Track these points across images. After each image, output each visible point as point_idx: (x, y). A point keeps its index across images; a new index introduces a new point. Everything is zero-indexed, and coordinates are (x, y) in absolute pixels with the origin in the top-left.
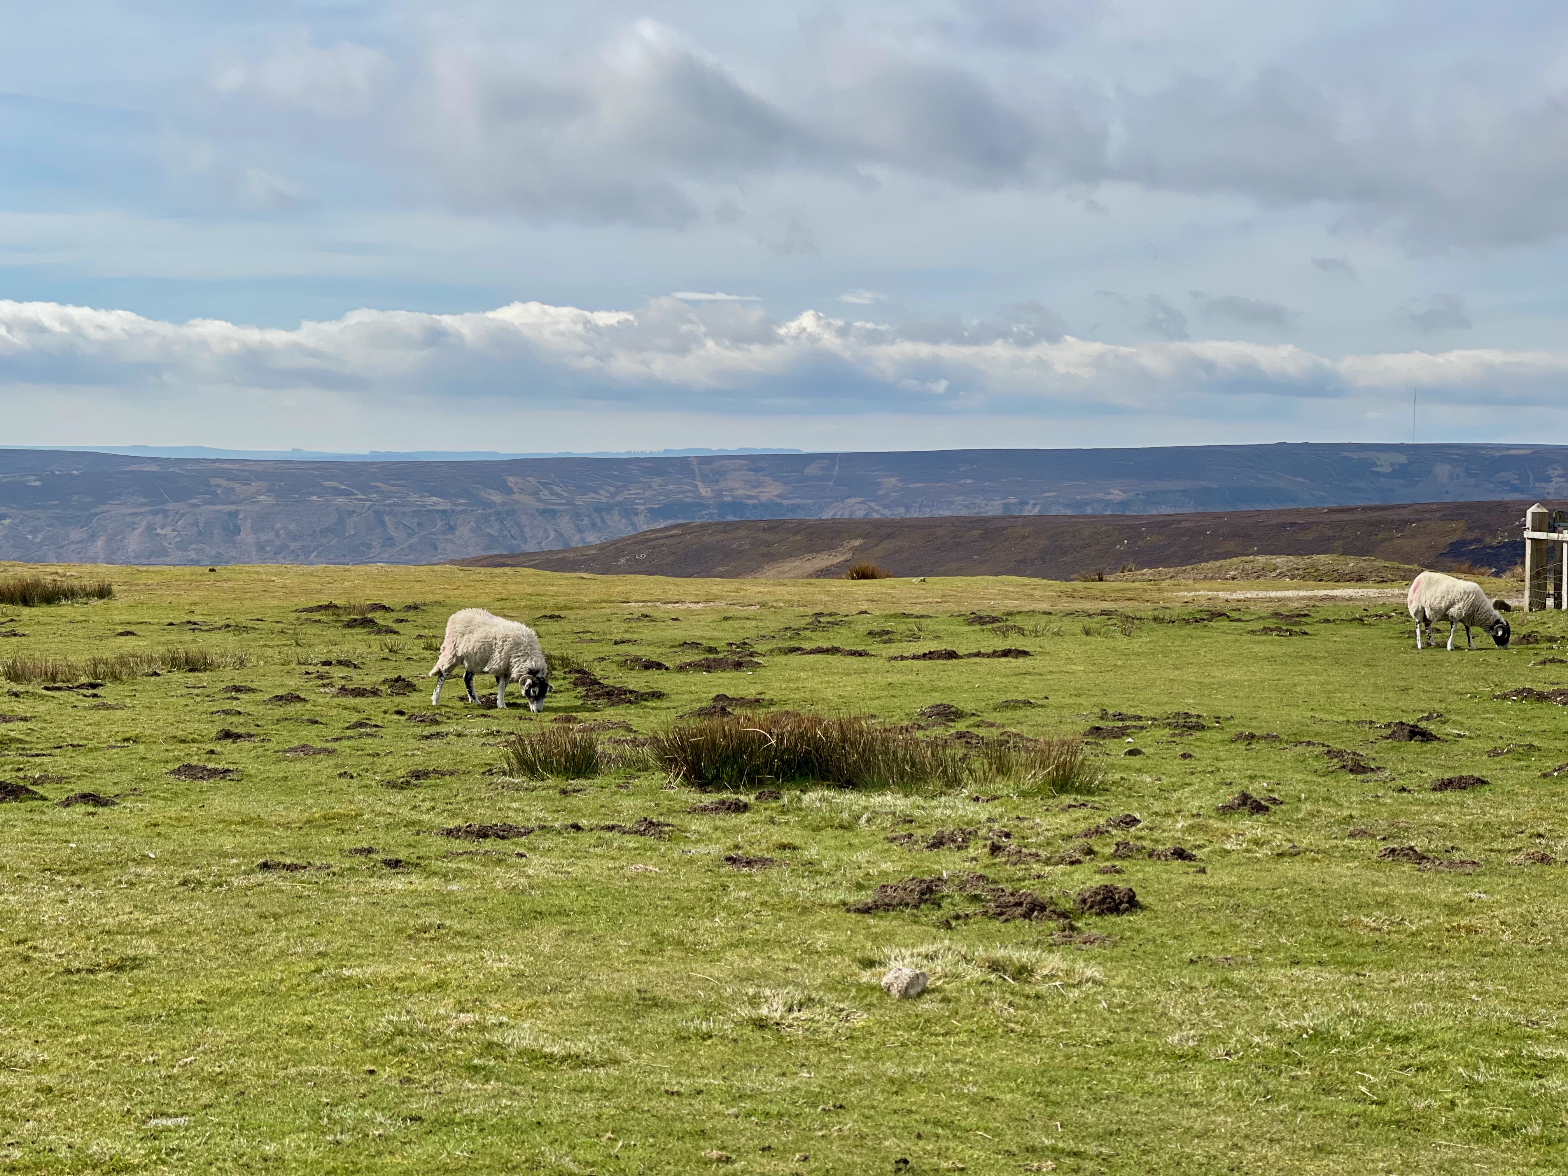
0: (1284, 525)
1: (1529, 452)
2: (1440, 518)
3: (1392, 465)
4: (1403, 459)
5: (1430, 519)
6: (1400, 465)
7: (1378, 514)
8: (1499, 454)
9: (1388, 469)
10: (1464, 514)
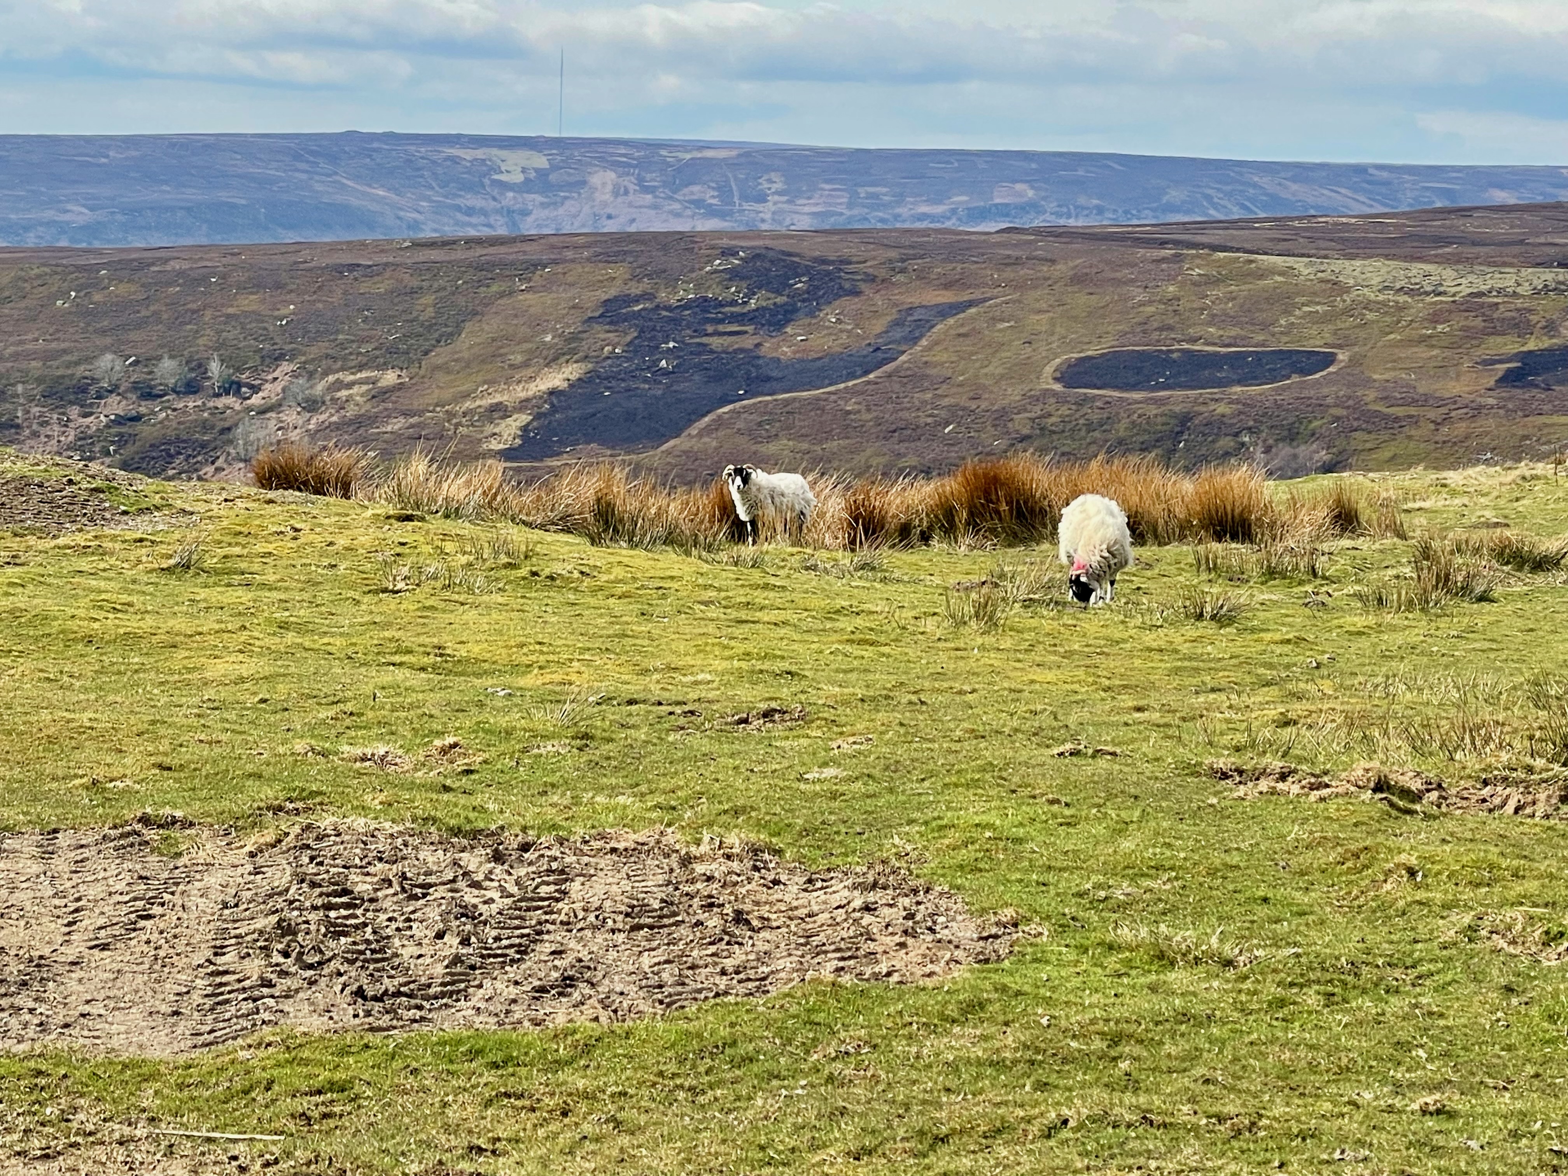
0: (339, 270)
1: (734, 153)
2: (588, 260)
3: (524, 170)
4: (541, 161)
5: (573, 261)
6: (536, 170)
7: (491, 250)
8: (688, 156)
9: (519, 178)
10: (625, 253)
